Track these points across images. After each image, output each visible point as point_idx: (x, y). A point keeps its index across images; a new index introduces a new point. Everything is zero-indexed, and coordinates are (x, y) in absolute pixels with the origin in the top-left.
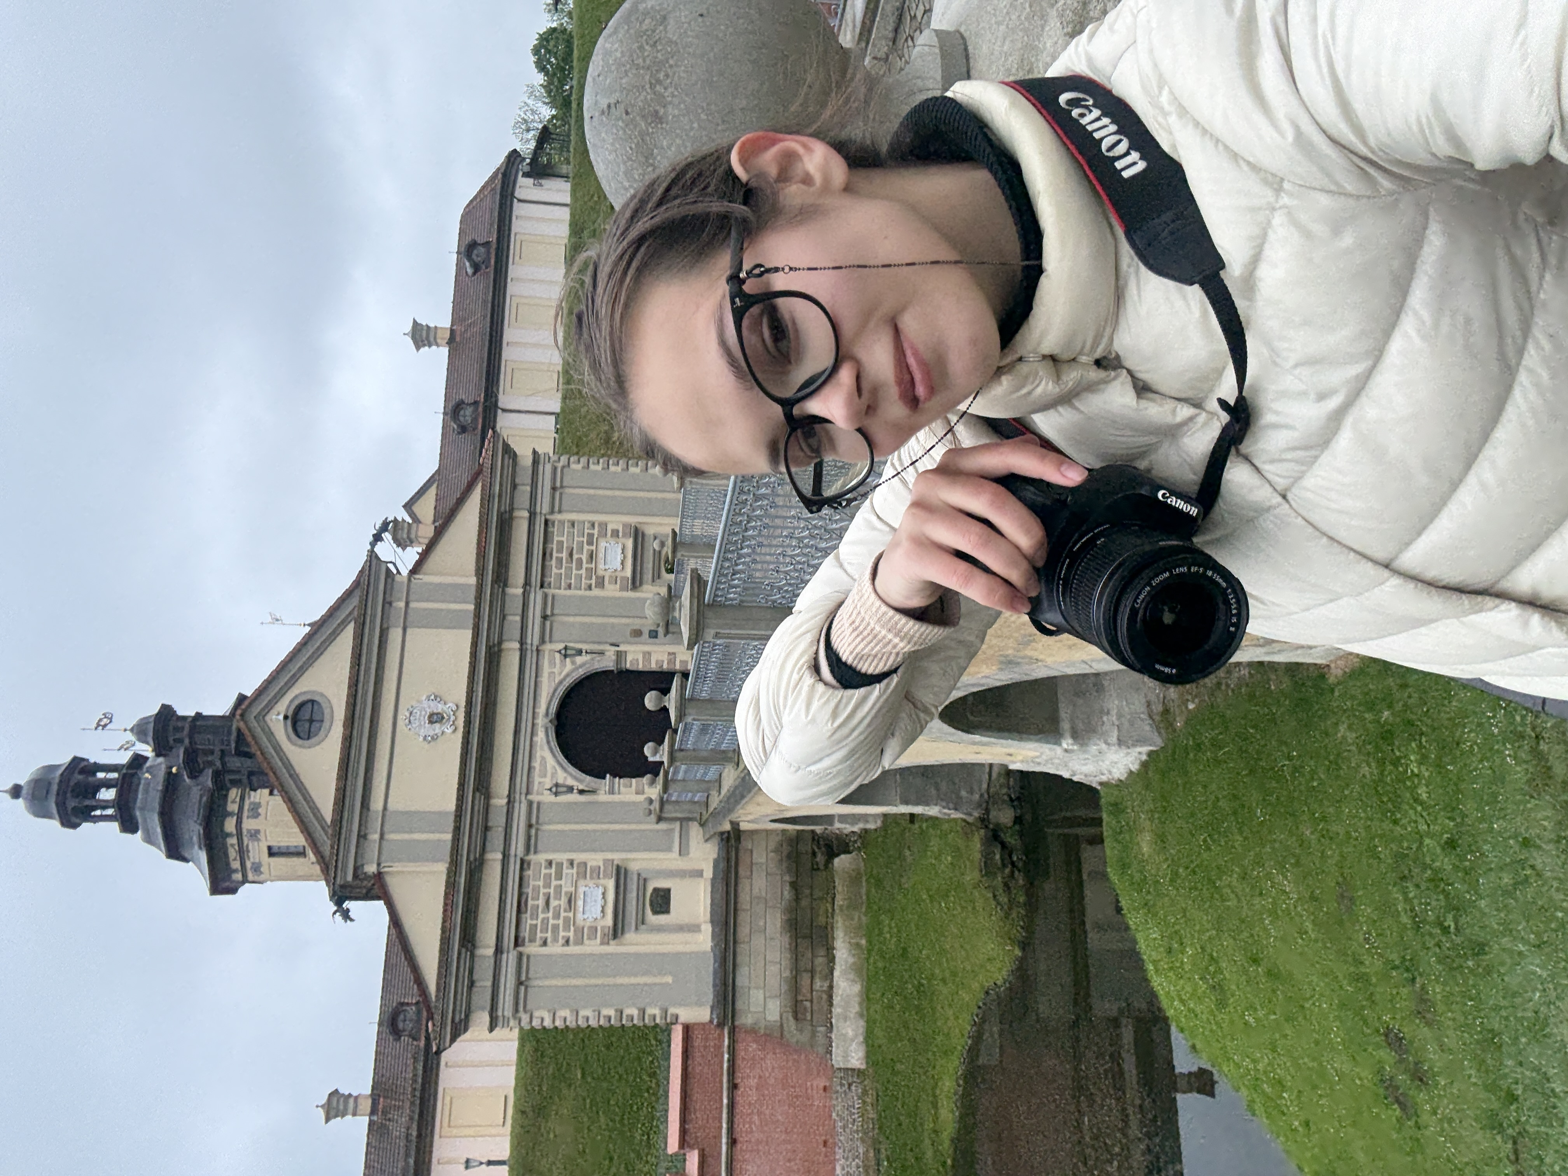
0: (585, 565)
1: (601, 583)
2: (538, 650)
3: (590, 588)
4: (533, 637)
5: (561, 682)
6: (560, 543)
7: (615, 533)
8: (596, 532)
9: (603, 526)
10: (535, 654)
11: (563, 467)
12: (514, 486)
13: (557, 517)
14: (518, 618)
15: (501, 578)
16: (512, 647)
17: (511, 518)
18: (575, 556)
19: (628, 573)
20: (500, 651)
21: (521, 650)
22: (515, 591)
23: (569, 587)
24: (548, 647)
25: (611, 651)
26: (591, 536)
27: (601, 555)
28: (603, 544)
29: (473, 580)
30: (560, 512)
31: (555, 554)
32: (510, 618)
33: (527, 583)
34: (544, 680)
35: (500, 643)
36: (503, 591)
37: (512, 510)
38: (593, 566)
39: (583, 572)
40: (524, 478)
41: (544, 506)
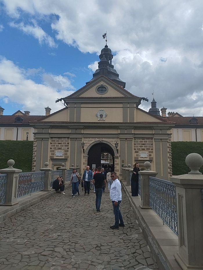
0: (141, 148)
1: (136, 152)
2: (118, 138)
3: (135, 149)
4: (121, 136)
5: (110, 143)
6: (147, 142)
7: (150, 155)
8: (150, 150)
9: (152, 152)
10: (117, 137)
11: (168, 141)
12: (161, 130)
13: (154, 140)
14: (126, 133)
15: (136, 128)
16: (119, 132)
17: (152, 129)
18: (143, 145)
19: (139, 159)
20: (118, 129)
21: (118, 134)
22: (133, 132)
23: (135, 144)
24: (119, 140)
25: (118, 155)
26: (149, 149)
27: (144, 152)
28: (147, 152)
29: (135, 121)
30: (155, 141)
31: (143, 140)
32: (126, 131)
33: (135, 134)
34: (111, 140)
35: (120, 129)
36: (133, 129)
37: (154, 129)
38: (141, 150)
39: (139, 148)
40: (164, 132)
41: (156, 137)
